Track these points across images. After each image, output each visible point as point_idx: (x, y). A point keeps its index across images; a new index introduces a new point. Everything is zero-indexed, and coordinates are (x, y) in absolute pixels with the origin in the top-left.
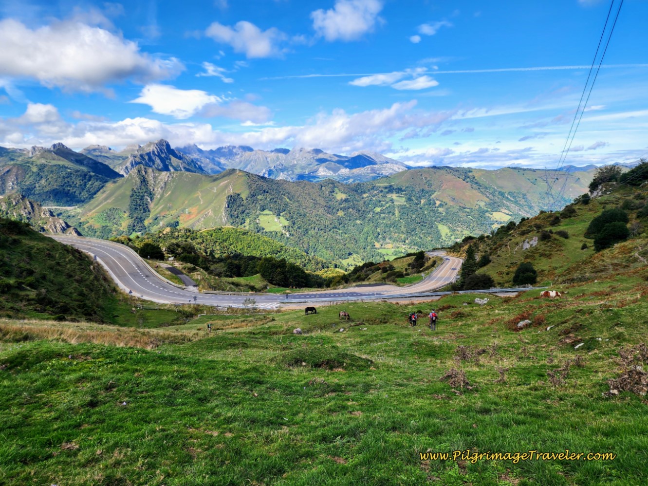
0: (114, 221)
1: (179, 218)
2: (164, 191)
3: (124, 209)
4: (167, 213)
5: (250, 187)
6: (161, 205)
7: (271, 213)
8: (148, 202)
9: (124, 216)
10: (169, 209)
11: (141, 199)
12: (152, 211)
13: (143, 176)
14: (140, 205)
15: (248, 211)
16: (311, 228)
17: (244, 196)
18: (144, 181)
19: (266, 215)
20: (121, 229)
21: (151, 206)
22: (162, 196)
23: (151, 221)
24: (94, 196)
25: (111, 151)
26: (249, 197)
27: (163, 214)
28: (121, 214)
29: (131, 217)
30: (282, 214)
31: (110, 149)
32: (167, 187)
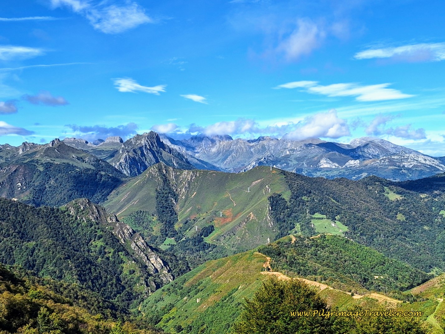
0: (144, 225)
1: (213, 222)
2: (188, 191)
3: (151, 213)
4: (197, 216)
5: (290, 187)
6: (189, 208)
7: (324, 216)
8: (173, 203)
9: (154, 220)
10: (199, 210)
11: (166, 201)
12: (179, 213)
13: (164, 175)
14: (167, 208)
15: (294, 215)
16: (377, 235)
17: (287, 196)
18: (166, 180)
19: (319, 219)
20: (154, 233)
21: (177, 208)
22: (187, 197)
23: (181, 225)
25: (88, 145)
26: (292, 198)
27: (192, 218)
28: (150, 218)
29: (160, 219)
30: (336, 217)
31: (87, 142)
32: (191, 187)
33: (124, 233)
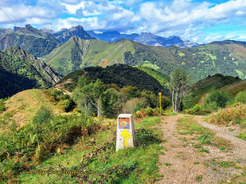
0: (64, 65)
1: (98, 64)
2: (88, 50)
3: (69, 59)
4: (91, 61)
5: (135, 48)
6: (88, 57)
7: (149, 62)
8: (81, 55)
9: (69, 63)
10: (92, 59)
11: (77, 54)
12: (83, 60)
13: (76, 42)
14: (77, 57)
15: (136, 61)
16: (172, 70)
17: (133, 52)
18: (77, 44)
19: (147, 63)
20: (69, 69)
21: (82, 58)
22: (87, 53)
23: (83, 66)
24: (51, 52)
25: (52, 32)
26: (135, 53)
27: (89, 62)
28: (68, 61)
29: (73, 62)
30: (155, 63)
31: (52, 31)
32: (90, 48)
33: (39, 65)
